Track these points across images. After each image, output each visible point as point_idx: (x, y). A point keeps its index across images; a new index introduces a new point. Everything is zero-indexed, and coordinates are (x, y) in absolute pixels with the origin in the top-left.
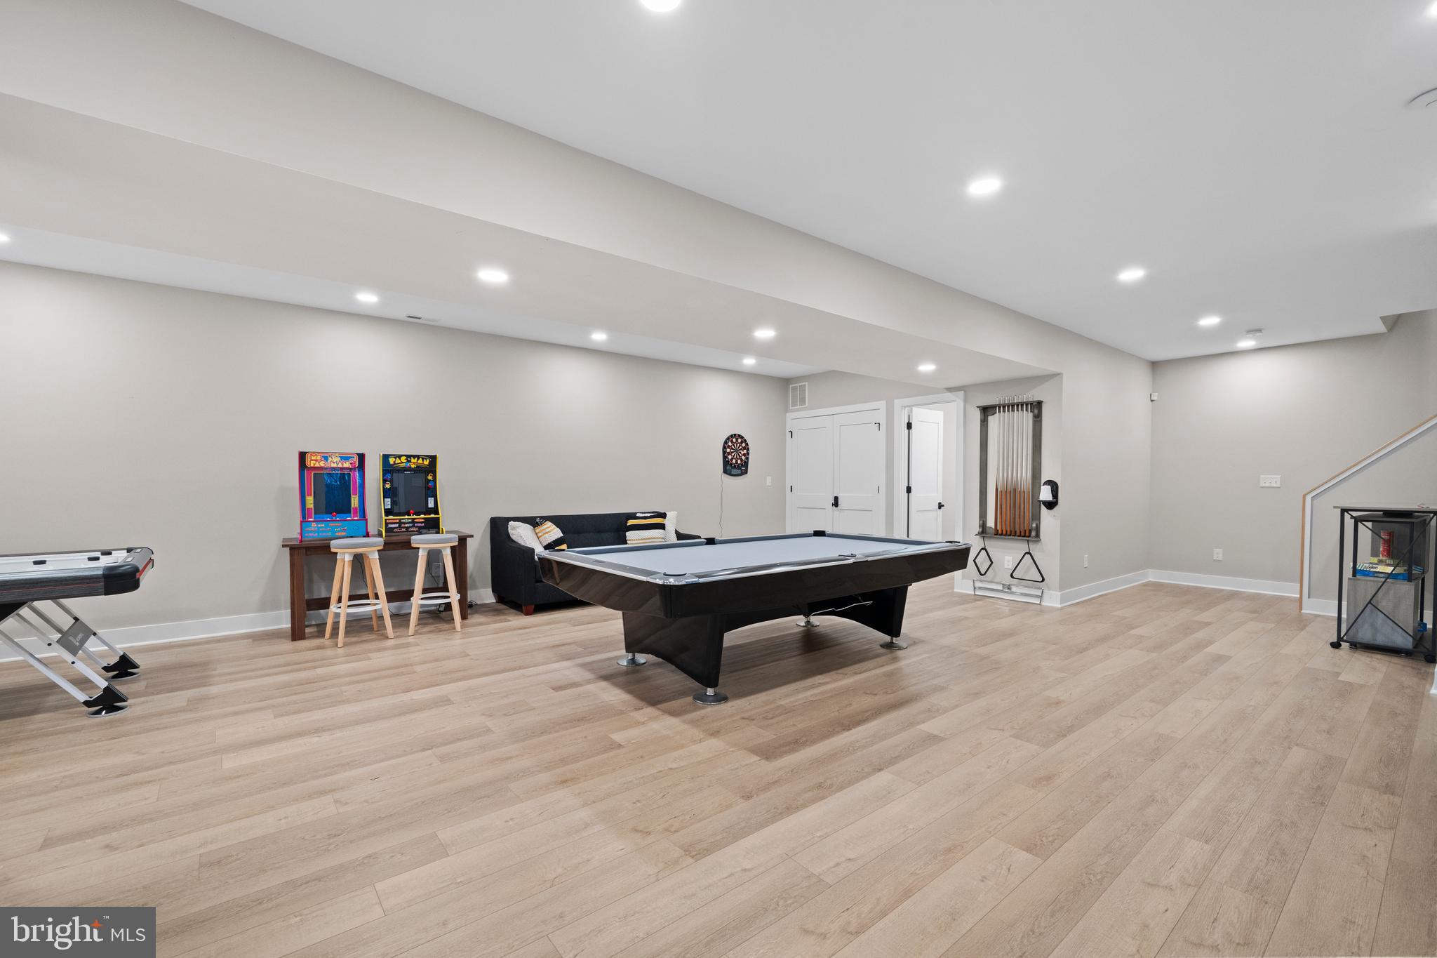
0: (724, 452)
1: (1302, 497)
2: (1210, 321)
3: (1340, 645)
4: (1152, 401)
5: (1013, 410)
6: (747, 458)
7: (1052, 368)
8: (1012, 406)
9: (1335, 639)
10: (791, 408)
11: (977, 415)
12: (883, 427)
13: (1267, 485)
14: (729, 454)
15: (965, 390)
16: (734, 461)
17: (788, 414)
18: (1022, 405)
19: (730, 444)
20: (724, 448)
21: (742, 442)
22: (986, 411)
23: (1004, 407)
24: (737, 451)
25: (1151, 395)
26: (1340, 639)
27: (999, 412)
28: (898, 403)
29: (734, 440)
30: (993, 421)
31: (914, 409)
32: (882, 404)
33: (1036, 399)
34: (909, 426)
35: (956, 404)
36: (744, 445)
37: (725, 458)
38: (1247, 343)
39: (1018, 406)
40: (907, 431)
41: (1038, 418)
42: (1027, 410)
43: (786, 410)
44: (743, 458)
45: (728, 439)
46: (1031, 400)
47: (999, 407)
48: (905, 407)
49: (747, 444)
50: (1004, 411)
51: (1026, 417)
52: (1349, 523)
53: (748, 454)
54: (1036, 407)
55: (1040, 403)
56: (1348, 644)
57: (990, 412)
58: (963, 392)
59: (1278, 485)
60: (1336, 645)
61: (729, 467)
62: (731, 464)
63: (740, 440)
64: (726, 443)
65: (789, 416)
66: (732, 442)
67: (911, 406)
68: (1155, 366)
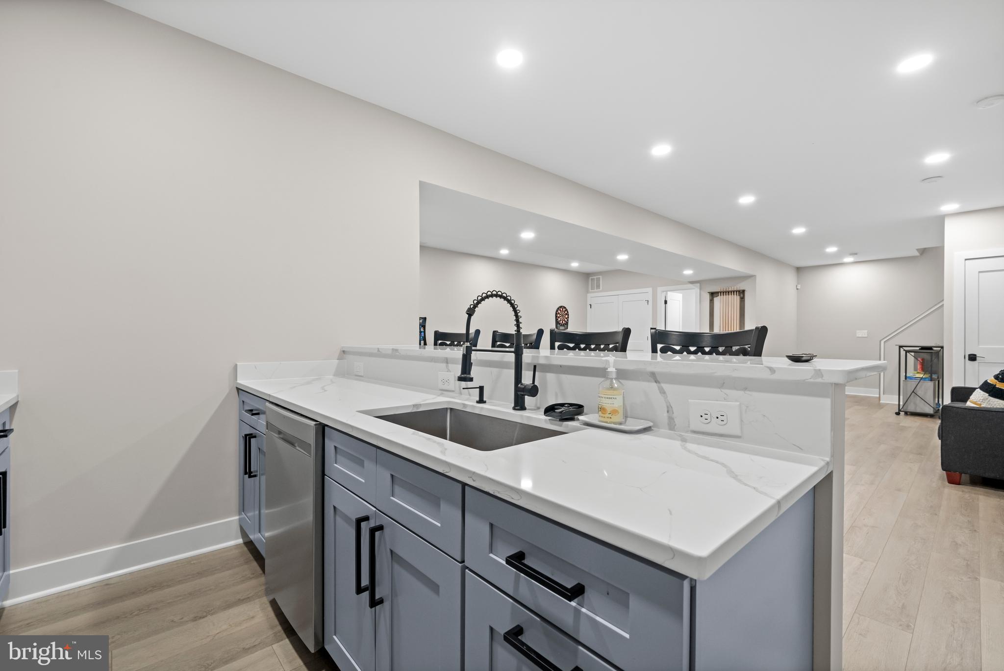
0: (556, 317)
1: (879, 341)
2: (832, 249)
3: (900, 414)
4: (797, 289)
5: (728, 295)
6: (568, 320)
7: (749, 272)
8: (728, 293)
9: (897, 411)
10: (590, 291)
11: (707, 297)
12: (650, 303)
13: (860, 336)
14: (559, 317)
15: (700, 283)
16: (561, 322)
17: (588, 295)
18: (734, 292)
19: (559, 312)
20: (556, 314)
21: (565, 311)
22: (713, 295)
23: (723, 293)
24: (562, 315)
25: (797, 286)
26: (900, 410)
27: (721, 295)
28: (659, 289)
29: (561, 309)
30: (717, 300)
31: (668, 292)
32: (650, 290)
33: (742, 289)
34: (666, 302)
35: (694, 292)
36: (566, 312)
37: (557, 320)
38: (849, 259)
39: (731, 292)
40: (664, 305)
41: (742, 299)
42: (736, 295)
43: (588, 292)
44: (566, 320)
45: (558, 309)
46: (738, 289)
47: (721, 293)
48: (664, 291)
49: (568, 312)
50: (723, 295)
51: (736, 299)
52: (903, 353)
53: (568, 317)
54: (742, 293)
55: (743, 291)
56: (903, 413)
57: (715, 295)
59: (866, 336)
60: (898, 414)
61: (559, 325)
62: (560, 324)
63: (564, 310)
64: (557, 311)
65: (589, 295)
66: (560, 310)
67: (667, 291)
68: (799, 270)
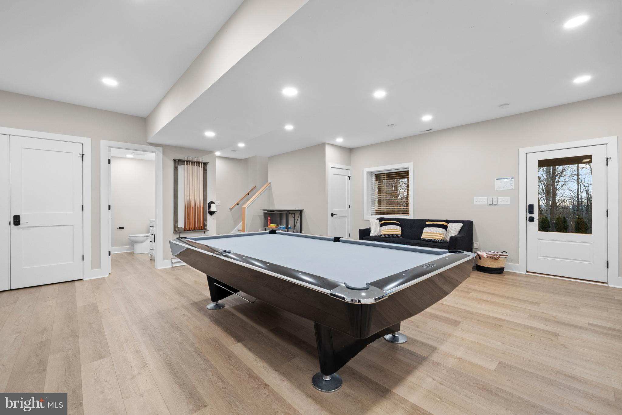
11: (171, 164)
12: (87, 158)
18: (197, 163)
22: (177, 162)
23: (187, 162)
27: (184, 164)
28: (103, 143)
30: (181, 169)
34: (109, 161)
35: (158, 154)
39: (194, 163)
40: (108, 164)
42: (199, 166)
46: (201, 161)
54: (204, 165)
55: (207, 164)
58: (162, 148)
